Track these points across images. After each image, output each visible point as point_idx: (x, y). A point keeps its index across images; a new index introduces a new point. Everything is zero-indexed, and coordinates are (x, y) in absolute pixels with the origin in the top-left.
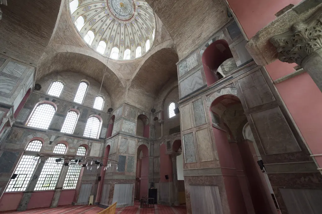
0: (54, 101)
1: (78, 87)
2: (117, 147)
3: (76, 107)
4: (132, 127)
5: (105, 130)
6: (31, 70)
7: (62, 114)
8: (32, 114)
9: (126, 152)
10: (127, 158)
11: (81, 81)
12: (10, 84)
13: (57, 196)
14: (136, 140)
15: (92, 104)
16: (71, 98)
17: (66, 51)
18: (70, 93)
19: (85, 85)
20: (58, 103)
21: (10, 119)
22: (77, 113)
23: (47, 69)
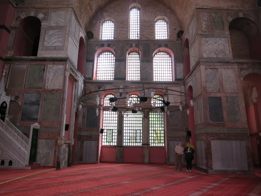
0: (109, 45)
2: (201, 85)
3: (134, 45)
4: (221, 47)
5: (181, 67)
6: (69, 12)
7: (122, 58)
8: (95, 67)
9: (219, 90)
10: (224, 100)
11: (130, 7)
12: (59, 36)
13: (146, 152)
14: (236, 67)
15: (153, 35)
16: (125, 35)
18: (122, 29)
19: (137, 12)
20: (114, 47)
21: (71, 73)
22: (137, 52)
23: (89, 8)
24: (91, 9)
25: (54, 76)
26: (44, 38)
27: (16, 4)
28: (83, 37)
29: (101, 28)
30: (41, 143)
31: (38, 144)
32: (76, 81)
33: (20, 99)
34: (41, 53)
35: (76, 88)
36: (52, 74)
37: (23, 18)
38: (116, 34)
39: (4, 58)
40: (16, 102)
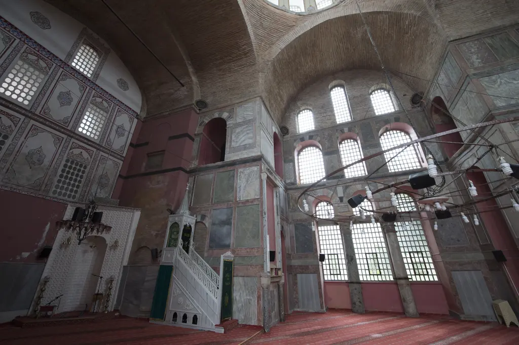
0: (311, 137)
1: (330, 98)
3: (346, 130)
6: (258, 102)
7: (332, 149)
8: (297, 168)
11: (330, 87)
15: (370, 111)
16: (330, 121)
17: (280, 50)
18: (325, 115)
19: (340, 90)
20: (319, 138)
21: (268, 174)
22: (352, 139)
23: (279, 99)
24: (282, 100)
25: (247, 181)
26: (231, 138)
27: (199, 110)
28: (277, 132)
29: (296, 120)
30: (237, 281)
31: (233, 285)
32: (276, 186)
33: (207, 219)
34: (229, 157)
35: (277, 196)
36: (244, 180)
37: (207, 122)
38: (319, 122)
39: (188, 170)
40: (202, 222)
